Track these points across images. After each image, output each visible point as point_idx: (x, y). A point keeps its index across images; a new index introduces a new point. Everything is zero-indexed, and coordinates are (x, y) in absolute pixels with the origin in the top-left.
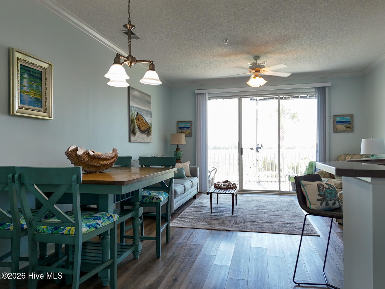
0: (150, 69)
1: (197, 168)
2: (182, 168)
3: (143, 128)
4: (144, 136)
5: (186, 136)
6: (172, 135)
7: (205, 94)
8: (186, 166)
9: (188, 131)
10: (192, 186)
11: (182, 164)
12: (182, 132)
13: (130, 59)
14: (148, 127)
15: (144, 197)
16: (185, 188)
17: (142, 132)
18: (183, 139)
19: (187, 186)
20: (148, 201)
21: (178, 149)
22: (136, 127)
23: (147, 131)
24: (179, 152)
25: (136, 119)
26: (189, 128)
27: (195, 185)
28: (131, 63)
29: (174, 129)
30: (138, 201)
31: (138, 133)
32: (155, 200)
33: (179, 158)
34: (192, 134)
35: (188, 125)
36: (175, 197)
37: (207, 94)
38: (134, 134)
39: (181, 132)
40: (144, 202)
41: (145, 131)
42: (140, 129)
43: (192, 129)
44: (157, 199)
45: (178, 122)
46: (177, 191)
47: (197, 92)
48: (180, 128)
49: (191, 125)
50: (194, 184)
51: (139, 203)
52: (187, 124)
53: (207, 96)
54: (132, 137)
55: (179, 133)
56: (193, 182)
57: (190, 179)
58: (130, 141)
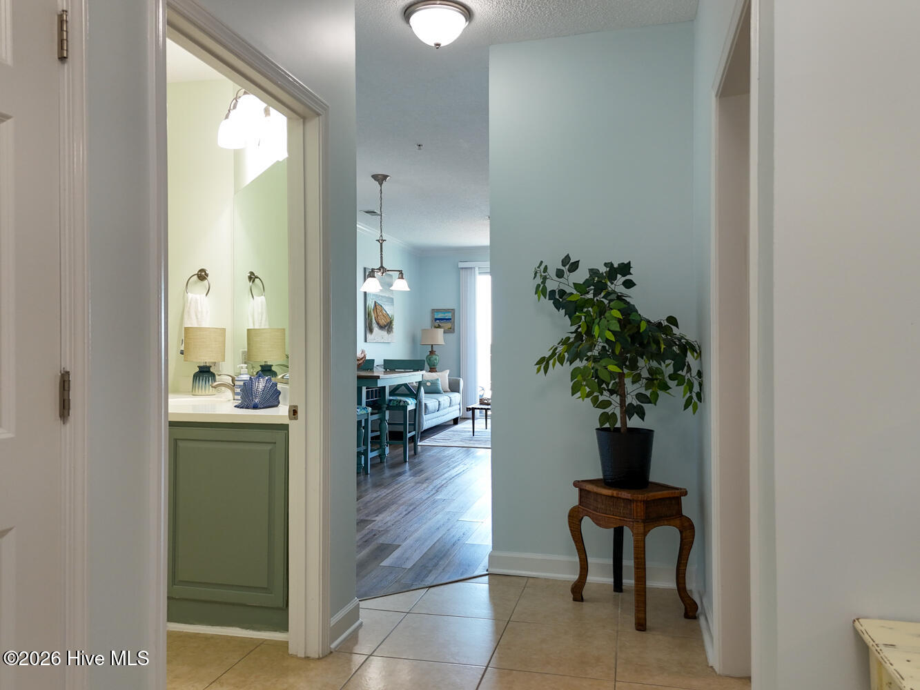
0: (399, 278)
1: (459, 381)
2: (438, 379)
3: (383, 322)
4: (384, 333)
5: (444, 332)
6: (423, 330)
7: (474, 268)
8: (443, 378)
9: (449, 325)
10: (450, 405)
11: (438, 373)
12: (439, 327)
13: (382, 271)
14: (389, 321)
15: (390, 400)
16: (439, 404)
17: (381, 327)
18: (439, 336)
19: (442, 403)
20: (395, 405)
21: (432, 352)
22: (374, 321)
23: (388, 326)
24: (434, 356)
25: (373, 310)
26: (450, 319)
27: (455, 405)
28: (383, 273)
29: (427, 321)
30: (385, 404)
31: (376, 329)
32: (402, 404)
33: (434, 365)
34: (454, 329)
35: (448, 315)
36: (425, 412)
37: (477, 269)
38: (371, 331)
39: (437, 325)
40: (391, 405)
41: (385, 326)
42: (378, 324)
43: (454, 322)
44: (404, 402)
45: (434, 311)
46: (428, 405)
47: (461, 265)
48: (436, 319)
49: (454, 314)
50: (453, 403)
51: (386, 406)
52: (446, 314)
53: (477, 271)
54: (368, 335)
55: (436, 327)
56: (452, 399)
57: (447, 394)
58: (366, 341)
